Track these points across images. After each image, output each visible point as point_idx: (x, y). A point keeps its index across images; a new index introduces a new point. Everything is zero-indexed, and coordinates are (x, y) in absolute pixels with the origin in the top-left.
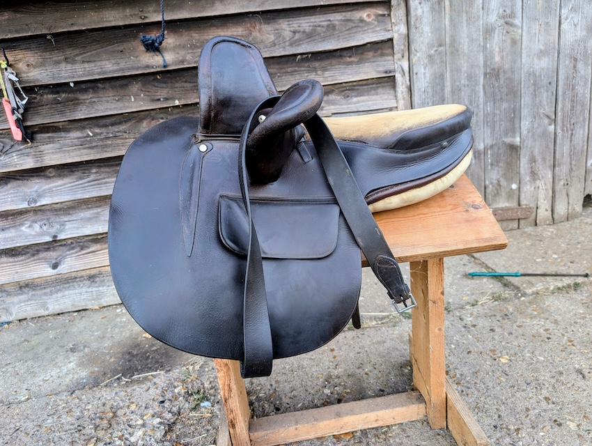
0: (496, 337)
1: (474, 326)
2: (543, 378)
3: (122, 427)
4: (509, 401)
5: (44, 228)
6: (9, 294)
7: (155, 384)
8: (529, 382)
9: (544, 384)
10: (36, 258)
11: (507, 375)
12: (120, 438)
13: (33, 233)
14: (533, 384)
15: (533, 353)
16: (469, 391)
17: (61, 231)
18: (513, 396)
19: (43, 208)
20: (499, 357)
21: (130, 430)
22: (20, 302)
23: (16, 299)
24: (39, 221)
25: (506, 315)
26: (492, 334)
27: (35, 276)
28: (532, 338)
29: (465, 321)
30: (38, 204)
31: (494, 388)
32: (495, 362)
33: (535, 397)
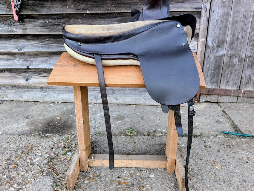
0: (219, 155)
1: (210, 147)
2: (234, 181)
3: (33, 154)
4: (211, 188)
5: (24, 62)
6: (8, 89)
7: (53, 140)
8: (225, 181)
9: (233, 184)
10: (20, 75)
11: (216, 175)
12: (30, 159)
13: (19, 64)
14: (227, 183)
15: (235, 167)
16: (192, 178)
17: (31, 65)
18: (214, 186)
19: (24, 53)
20: (216, 165)
21: (35, 157)
22: (12, 93)
23: (10, 91)
24: (22, 59)
25: (229, 145)
26: (218, 153)
27: (19, 83)
28: (238, 160)
29: (206, 144)
30: (22, 51)
31: (206, 179)
32: (212, 167)
33: (225, 189)
